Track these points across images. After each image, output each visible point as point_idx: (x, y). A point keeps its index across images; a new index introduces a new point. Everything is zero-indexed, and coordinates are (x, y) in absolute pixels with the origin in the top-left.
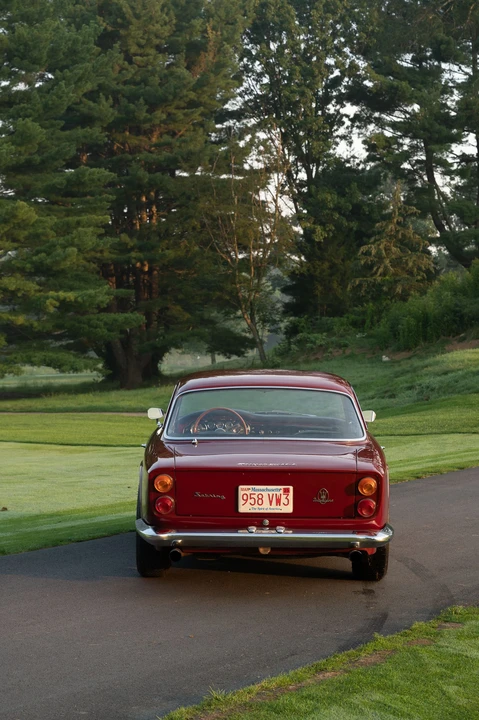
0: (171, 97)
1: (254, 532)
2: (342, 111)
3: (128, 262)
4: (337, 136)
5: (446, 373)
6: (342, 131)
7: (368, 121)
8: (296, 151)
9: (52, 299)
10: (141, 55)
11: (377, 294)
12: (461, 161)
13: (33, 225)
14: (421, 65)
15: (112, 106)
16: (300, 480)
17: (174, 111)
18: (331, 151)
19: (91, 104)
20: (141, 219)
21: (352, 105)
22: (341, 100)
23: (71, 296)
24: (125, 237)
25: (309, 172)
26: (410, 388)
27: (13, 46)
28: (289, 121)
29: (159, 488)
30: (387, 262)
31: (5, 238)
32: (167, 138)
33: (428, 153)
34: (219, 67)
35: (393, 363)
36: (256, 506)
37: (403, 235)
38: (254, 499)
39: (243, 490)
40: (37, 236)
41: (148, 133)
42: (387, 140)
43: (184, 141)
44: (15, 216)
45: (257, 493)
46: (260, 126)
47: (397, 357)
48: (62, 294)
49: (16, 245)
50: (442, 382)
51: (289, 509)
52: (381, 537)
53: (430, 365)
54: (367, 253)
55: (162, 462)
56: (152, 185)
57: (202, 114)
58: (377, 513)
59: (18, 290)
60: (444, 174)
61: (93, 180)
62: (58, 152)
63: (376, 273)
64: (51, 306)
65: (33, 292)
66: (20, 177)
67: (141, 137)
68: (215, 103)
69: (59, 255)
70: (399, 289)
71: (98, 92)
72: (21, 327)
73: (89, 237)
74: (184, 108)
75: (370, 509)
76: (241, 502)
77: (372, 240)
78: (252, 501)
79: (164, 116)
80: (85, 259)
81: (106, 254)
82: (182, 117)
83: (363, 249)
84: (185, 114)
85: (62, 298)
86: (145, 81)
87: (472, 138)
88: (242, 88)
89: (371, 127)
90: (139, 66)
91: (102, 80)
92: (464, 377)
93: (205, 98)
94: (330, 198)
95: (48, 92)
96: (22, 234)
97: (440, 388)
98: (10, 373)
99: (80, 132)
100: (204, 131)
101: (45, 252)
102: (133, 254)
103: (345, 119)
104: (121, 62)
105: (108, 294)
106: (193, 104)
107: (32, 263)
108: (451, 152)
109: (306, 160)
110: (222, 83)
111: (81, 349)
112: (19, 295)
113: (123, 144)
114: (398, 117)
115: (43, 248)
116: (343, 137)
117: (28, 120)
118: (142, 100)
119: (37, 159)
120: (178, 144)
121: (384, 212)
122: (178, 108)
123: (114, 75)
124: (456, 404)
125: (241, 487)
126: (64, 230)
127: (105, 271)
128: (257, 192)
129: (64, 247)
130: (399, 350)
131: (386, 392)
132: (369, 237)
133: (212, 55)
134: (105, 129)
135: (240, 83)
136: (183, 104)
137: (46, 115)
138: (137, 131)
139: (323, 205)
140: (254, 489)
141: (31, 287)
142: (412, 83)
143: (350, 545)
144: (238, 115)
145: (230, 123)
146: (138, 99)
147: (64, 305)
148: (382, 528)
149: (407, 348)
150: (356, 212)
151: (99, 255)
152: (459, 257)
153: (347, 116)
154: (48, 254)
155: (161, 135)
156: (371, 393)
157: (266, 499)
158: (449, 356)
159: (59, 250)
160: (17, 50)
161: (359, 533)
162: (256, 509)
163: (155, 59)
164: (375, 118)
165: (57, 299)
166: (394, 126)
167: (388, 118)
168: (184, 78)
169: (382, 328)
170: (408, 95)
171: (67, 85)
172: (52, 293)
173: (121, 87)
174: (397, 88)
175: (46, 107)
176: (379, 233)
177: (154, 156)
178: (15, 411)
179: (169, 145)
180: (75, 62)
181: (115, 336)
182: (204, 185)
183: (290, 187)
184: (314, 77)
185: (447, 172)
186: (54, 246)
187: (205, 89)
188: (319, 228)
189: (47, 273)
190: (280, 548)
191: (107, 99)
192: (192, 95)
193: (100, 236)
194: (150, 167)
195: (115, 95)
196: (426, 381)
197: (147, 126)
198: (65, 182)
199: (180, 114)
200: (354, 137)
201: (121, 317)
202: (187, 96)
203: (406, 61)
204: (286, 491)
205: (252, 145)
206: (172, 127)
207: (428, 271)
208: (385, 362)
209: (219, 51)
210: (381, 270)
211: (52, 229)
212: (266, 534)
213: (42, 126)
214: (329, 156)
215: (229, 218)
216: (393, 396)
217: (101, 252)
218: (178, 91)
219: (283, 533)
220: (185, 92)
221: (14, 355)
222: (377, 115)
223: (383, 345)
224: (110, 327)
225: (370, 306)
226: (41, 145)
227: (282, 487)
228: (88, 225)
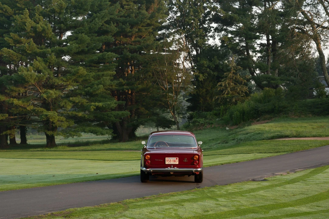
0: (140, 22)
1: (169, 169)
3: (123, 90)
4: (209, 36)
5: (247, 134)
6: (211, 34)
7: (222, 30)
8: (191, 42)
9: (93, 106)
10: (128, 5)
11: (225, 102)
12: (261, 46)
13: (85, 76)
14: (243, 6)
15: (116, 27)
16: (180, 156)
17: (141, 28)
18: (206, 42)
19: (107, 25)
20: (127, 72)
21: (215, 23)
22: (211, 21)
23: (100, 104)
24: (121, 80)
25: (197, 51)
26: (233, 140)
27: (76, 4)
28: (189, 31)
29: (147, 158)
30: (229, 89)
31: (74, 81)
32: (138, 39)
33: (246, 43)
34: (159, 10)
35: (230, 130)
36: (170, 162)
37: (236, 78)
38: (169, 161)
39: (167, 159)
40: (86, 80)
41: (131, 37)
42: (229, 38)
43: (145, 40)
44: (78, 73)
46: (177, 32)
47: (232, 128)
48: (97, 104)
49: (78, 84)
50: (245, 137)
51: (178, 163)
52: (199, 169)
53: (242, 131)
54: (221, 85)
55: (147, 152)
56: (132, 58)
57: (153, 29)
58: (199, 164)
59: (79, 102)
60: (253, 52)
61: (109, 58)
62: (95, 46)
63: (224, 94)
64: (92, 108)
65: (85, 103)
66: (79, 56)
67: (128, 38)
68: (158, 24)
69: (95, 88)
70: (234, 100)
71: (110, 21)
72: (81, 117)
73: (107, 80)
74: (145, 26)
75: (197, 163)
76: (166, 161)
77: (223, 80)
79: (137, 30)
80: (105, 89)
81: (114, 87)
82: (144, 30)
83: (219, 84)
84: (146, 29)
85: (97, 105)
86: (129, 16)
87: (265, 38)
88: (169, 17)
89: (223, 32)
90: (127, 10)
91: (112, 16)
92: (253, 135)
93: (154, 22)
94: (205, 62)
95: (91, 22)
96: (81, 80)
97: (244, 139)
98: (76, 136)
99: (103, 37)
100: (154, 35)
101: (90, 87)
102: (125, 87)
103: (212, 29)
104: (119, 8)
105: (115, 103)
106: (149, 25)
107: (85, 91)
108: (256, 43)
109: (195, 46)
110: (161, 16)
111: (102, 126)
112: (80, 104)
113: (120, 41)
114: (233, 29)
115: (89, 85)
116: (211, 37)
117: (83, 34)
118: (128, 24)
119: (86, 49)
120: (143, 41)
121: (228, 68)
122: (143, 26)
123: (117, 13)
124: (247, 145)
125: (166, 158)
126: (98, 78)
127: (113, 93)
128: (176, 60)
129: (98, 85)
130: (233, 125)
131: (224, 141)
132: (222, 78)
133: (156, 5)
134: (113, 36)
135: (168, 15)
136: (144, 25)
137: (90, 32)
138: (126, 36)
139: (202, 65)
140: (169, 158)
141: (85, 101)
142: (239, 15)
143: (192, 171)
144: (167, 27)
145: (163, 31)
146: (126, 23)
147: (98, 108)
148: (199, 168)
149: (236, 124)
150: (217, 68)
151: (111, 87)
152: (260, 85)
153: (213, 27)
154: (91, 88)
155: (136, 37)
156: (219, 142)
157: (172, 161)
158: (250, 127)
159: (96, 86)
160: (78, 6)
161: (194, 169)
162: (170, 163)
163: (133, 7)
164: (225, 29)
165: (95, 106)
166: (232, 32)
168: (145, 15)
169: (226, 116)
170: (237, 20)
171: (99, 19)
172: (93, 103)
173: (119, 18)
174: (233, 17)
175: (90, 28)
176: (226, 77)
177: (133, 46)
178: (80, 151)
179: (139, 42)
180: (101, 10)
181: (118, 121)
182: (154, 59)
183: (190, 57)
184: (198, 13)
186: (93, 84)
187: (154, 19)
188: (201, 75)
189: (91, 96)
190: (176, 173)
191: (114, 23)
192: (149, 21)
193: (112, 80)
194: (132, 51)
195: (117, 22)
196: (239, 137)
197: (130, 34)
198: (97, 58)
199: (143, 29)
200: (216, 37)
201: (120, 113)
202: (146, 22)
203: (237, 6)
204: (177, 159)
205: (173, 42)
206: (140, 34)
207: (246, 93)
208: (228, 130)
209: (159, 3)
210: (226, 92)
211: (92, 77)
212: (172, 169)
213: (88, 36)
214: (206, 44)
215: (164, 71)
216: (227, 143)
217: (112, 86)
218: (143, 20)
219: (176, 169)
220: (145, 20)
221: (78, 129)
222: (225, 27)
223: (227, 123)
224: (116, 117)
225: (222, 107)
226: (88, 44)
227: (176, 158)
228: (107, 76)
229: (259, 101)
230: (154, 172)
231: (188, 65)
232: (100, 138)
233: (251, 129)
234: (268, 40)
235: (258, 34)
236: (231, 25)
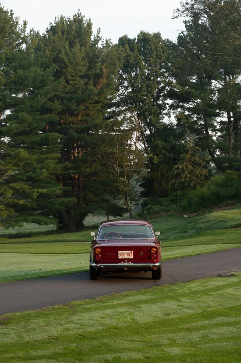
0: (87, 99)
1: (123, 264)
2: (166, 102)
3: (69, 174)
4: (164, 113)
5: (208, 222)
6: (166, 111)
7: (178, 107)
8: (145, 121)
9: (36, 192)
10: (73, 80)
11: (183, 186)
12: (221, 124)
13: (27, 159)
14: (201, 80)
15: (60, 104)
16: (135, 249)
17: (88, 105)
18: (161, 121)
19: (51, 103)
20: (74, 154)
21: (170, 99)
22: (166, 97)
23: (44, 191)
24: (67, 163)
25: (151, 130)
26: (193, 229)
27: (17, 79)
28: (141, 108)
29: (96, 252)
30: (187, 172)
31: (14, 166)
32: (85, 118)
33: (205, 121)
34: (108, 85)
35: (189, 218)
37: (194, 160)
38: (123, 255)
39: (120, 252)
40: (28, 164)
41: (77, 115)
42: (186, 116)
43: (93, 119)
44: (18, 156)
46: (128, 110)
47: (191, 215)
48: (40, 190)
49: (19, 168)
50: (206, 226)
51: (132, 257)
52: (157, 264)
53: (202, 219)
54: (178, 168)
55: (97, 245)
56: (79, 139)
57: (101, 106)
58: (156, 258)
59: (20, 189)
60: (213, 131)
61: (53, 139)
62: (37, 126)
63: (182, 177)
64: (35, 195)
65: (27, 190)
66: (19, 137)
67: (74, 117)
68: (107, 101)
69: (38, 173)
70: (192, 185)
71: (54, 98)
72: (22, 206)
73: (51, 164)
74: (93, 104)
75: (154, 257)
76: (119, 256)
77: (180, 162)
79: (84, 108)
80: (49, 173)
81: (59, 171)
82: (92, 108)
83: (176, 166)
84: (94, 107)
85: (40, 192)
86: (75, 92)
87: (225, 115)
88: (119, 93)
89: (179, 109)
90: (72, 85)
91: (56, 93)
92: (215, 223)
93: (102, 99)
94: (160, 143)
95: (32, 99)
96: (22, 164)
97: (205, 228)
98: (17, 226)
99: (46, 116)
100: (102, 113)
101: (32, 171)
102: (71, 171)
103: (167, 106)
104: (64, 83)
105: (60, 189)
106: (97, 102)
107: (26, 176)
108: (216, 120)
109: (149, 125)
110: (110, 92)
111: (46, 215)
112: (21, 191)
113: (65, 120)
114: (190, 105)
115: (31, 169)
116: (166, 114)
117: (24, 113)
118: (74, 101)
119: (28, 129)
120: (90, 120)
121: (185, 149)
122: (90, 104)
123: (61, 90)
124: (209, 234)
126: (40, 161)
127: (59, 179)
128: (127, 140)
129: (41, 169)
130: (192, 212)
131: (183, 231)
132: (179, 160)
133: (105, 79)
134: (58, 114)
135: (118, 91)
136: (92, 102)
137: (32, 110)
138: (72, 114)
139: (157, 146)
140: (122, 252)
141: (26, 187)
142: (197, 90)
143: (149, 267)
144: (117, 105)
145: (113, 109)
146: (72, 100)
147: (41, 195)
148: (157, 262)
149: (195, 211)
150: (173, 149)
151: (55, 172)
152: (220, 168)
153: (168, 104)
154: (34, 172)
155: (83, 116)
156: (177, 231)
157: (126, 255)
158: (211, 214)
159: (39, 171)
160: (18, 81)
161: (151, 263)
162: (123, 257)
163: (79, 82)
164: (181, 106)
165: (38, 192)
166: (189, 109)
167: (186, 105)
168: (93, 91)
169: (184, 203)
170: (195, 95)
171: (41, 96)
172: (35, 190)
173: (64, 95)
174: (190, 93)
175: (31, 106)
176: (183, 159)
177: (80, 126)
178: (21, 243)
179: (86, 120)
180: (44, 86)
181: (64, 209)
182: (103, 139)
183: (142, 138)
184: (152, 88)
185: (214, 130)
186: (36, 168)
187: (102, 95)
188: (156, 157)
189: (34, 181)
190: (130, 268)
191: (58, 101)
192: (97, 98)
193: (56, 164)
194: (78, 131)
195: (61, 99)
196: (200, 225)
197: (76, 112)
198: (40, 139)
199: (91, 107)
200: (172, 114)
201: (66, 200)
202: (94, 98)
203: (194, 80)
204: (131, 252)
205: (124, 120)
206: (87, 112)
207: (205, 176)
208: (186, 218)
209: (108, 77)
210: (184, 176)
211: (35, 161)
212: (126, 264)
213: (30, 115)
214: (161, 123)
215: (115, 153)
216: (186, 232)
217: (56, 170)
218: (90, 96)
219: (131, 264)
220: (93, 97)
221: (19, 218)
222: (181, 104)
223: (185, 210)
224: (61, 204)
225: (180, 192)
226: (30, 124)
228: (51, 159)
229: (220, 185)
230: (105, 268)
231: (141, 146)
232: (44, 228)
233: (213, 217)
234: (229, 117)
235: (217, 111)
236: (187, 101)
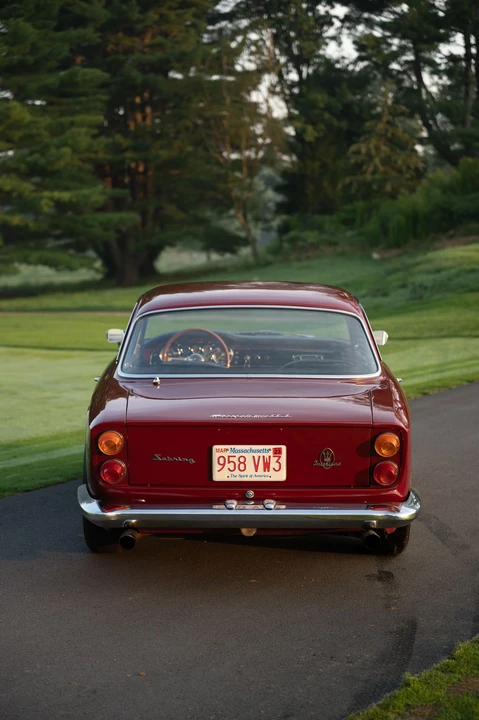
1: (233, 509)
2: (333, 12)
3: (122, 162)
4: (329, 38)
5: (438, 271)
6: (331, 32)
7: (358, 21)
8: (287, 52)
9: (47, 199)
11: (367, 192)
12: (449, 62)
13: (27, 126)
15: (105, 7)
16: (296, 437)
17: (167, 12)
18: (321, 52)
19: (84, 5)
20: (135, 120)
21: (342, 5)
23: (65, 196)
24: (119, 138)
25: (300, 73)
26: (403, 286)
28: (280, 22)
29: (104, 449)
30: (377, 161)
32: (159, 39)
33: (416, 54)
35: (383, 261)
36: (237, 472)
37: (393, 134)
38: (233, 463)
39: (219, 451)
40: (31, 137)
41: (141, 34)
42: (376, 39)
43: (177, 42)
44: (8, 117)
45: (238, 455)
46: (252, 27)
47: (387, 255)
49: (12, 145)
50: (435, 280)
51: (282, 476)
52: (405, 513)
54: (358, 152)
56: (146, 85)
57: (194, 16)
58: (400, 480)
59: (13, 190)
60: (432, 73)
61: (86, 81)
62: (50, 53)
63: (365, 172)
64: (46, 206)
65: (28, 193)
67: (135, 38)
68: (207, 4)
69: (53, 155)
70: (388, 188)
72: (18, 228)
73: (82, 137)
74: (176, 9)
75: (390, 476)
76: (216, 467)
77: (362, 139)
78: (231, 466)
79: (156, 17)
80: (80, 159)
81: (102, 155)
82: (174, 18)
83: (354, 148)
84: (178, 15)
85: (56, 198)
87: (459, 38)
89: (361, 28)
92: (457, 275)
94: (321, 98)
96: (17, 135)
97: (433, 286)
98: (6, 273)
99: (73, 33)
101: (39, 152)
102: (128, 155)
103: (335, 20)
105: (102, 193)
106: (184, 5)
107: (27, 163)
108: (439, 52)
109: (298, 62)
111: (80, 248)
112: (15, 195)
113: (117, 45)
114: (386, 17)
115: (37, 148)
116: (333, 38)
117: (20, 20)
119: (31, 59)
120: (171, 45)
121: (373, 113)
122: (170, 8)
125: (215, 447)
126: (58, 130)
127: (100, 171)
128: (249, 92)
129: (58, 147)
130: (389, 247)
131: (378, 290)
132: (359, 136)
134: (97, 30)
136: (174, 5)
138: (130, 32)
139: (313, 104)
140: (233, 450)
141: (27, 187)
143: (363, 524)
144: (230, 17)
145: (224, 24)
147: (59, 205)
148: (402, 500)
149: (397, 245)
150: (346, 112)
151: (93, 156)
152: (445, 156)
153: (337, 17)
154: (43, 154)
155: (154, 36)
156: (363, 292)
157: (250, 464)
158: (441, 253)
159: (53, 151)
161: (375, 508)
162: (237, 476)
164: (365, 19)
165: (52, 199)
166: (383, 25)
167: (377, 19)
169: (372, 226)
172: (46, 194)
175: (38, 7)
176: (369, 132)
177: (147, 57)
179: (161, 46)
181: (112, 236)
182: (196, 87)
183: (282, 89)
185: (436, 71)
186: (47, 147)
188: (310, 128)
193: (93, 137)
194: (143, 68)
196: (420, 279)
197: (139, 27)
198: (58, 83)
199: (172, 15)
201: (115, 216)
204: (277, 452)
205: (243, 46)
206: (164, 28)
207: (417, 170)
208: (376, 259)
210: (371, 169)
211: (46, 129)
212: (251, 510)
213: (35, 26)
214: (319, 56)
215: (222, 118)
216: (385, 295)
217: (96, 152)
219: (273, 509)
221: (10, 255)
222: (366, 15)
223: (373, 242)
224: (106, 227)
225: (360, 205)
226: (33, 44)
227: (272, 447)
228: (81, 125)
230: (147, 527)
233: (447, 259)
234: (468, 46)
235: (442, 31)
236: (379, 11)
